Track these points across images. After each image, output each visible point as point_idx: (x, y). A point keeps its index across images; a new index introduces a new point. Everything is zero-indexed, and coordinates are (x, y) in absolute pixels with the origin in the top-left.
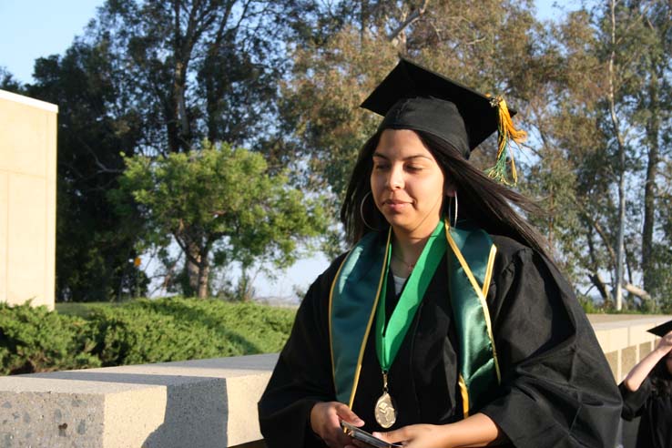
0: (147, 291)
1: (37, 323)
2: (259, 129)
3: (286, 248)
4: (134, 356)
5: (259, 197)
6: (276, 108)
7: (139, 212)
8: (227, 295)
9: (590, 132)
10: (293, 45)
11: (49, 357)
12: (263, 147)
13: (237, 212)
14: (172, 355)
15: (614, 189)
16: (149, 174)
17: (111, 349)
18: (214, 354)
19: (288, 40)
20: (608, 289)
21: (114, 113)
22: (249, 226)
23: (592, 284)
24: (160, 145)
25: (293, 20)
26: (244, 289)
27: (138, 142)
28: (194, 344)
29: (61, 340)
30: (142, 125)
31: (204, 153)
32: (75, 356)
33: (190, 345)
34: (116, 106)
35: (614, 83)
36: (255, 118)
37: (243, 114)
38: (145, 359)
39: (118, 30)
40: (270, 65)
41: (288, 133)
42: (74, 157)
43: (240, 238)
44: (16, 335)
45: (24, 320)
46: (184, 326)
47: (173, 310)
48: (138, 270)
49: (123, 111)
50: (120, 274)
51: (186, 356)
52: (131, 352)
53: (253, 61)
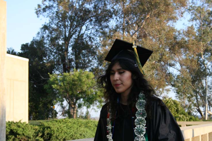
0: (57, 116)
1: (23, 128)
2: (91, 65)
3: (100, 102)
4: (54, 138)
5: (92, 86)
6: (97, 58)
7: (54, 91)
8: (82, 117)
9: (195, 64)
10: (102, 39)
11: (27, 138)
12: (93, 70)
13: (85, 91)
14: (66, 137)
15: (204, 81)
16: (57, 80)
17: (47, 136)
18: (79, 136)
19: (99, 36)
20: (203, 113)
21: (46, 61)
22: (89, 95)
23: (198, 112)
24: (60, 70)
25: (101, 31)
26: (88, 115)
27: (53, 70)
28: (73, 133)
29: (31, 133)
30: (55, 64)
31: (74, 73)
32: (35, 138)
33: (71, 134)
34: (46, 59)
35: (203, 48)
36: (90, 61)
37: (86, 60)
38: (57, 138)
39: (46, 35)
40: (94, 45)
41: (100, 66)
42: (34, 75)
43: (86, 99)
44: (17, 132)
45: (19, 127)
46: (69, 128)
47: (66, 123)
48: (54, 110)
49: (49, 60)
50: (48, 111)
51: (70, 137)
52: (53, 136)
53: (89, 44)
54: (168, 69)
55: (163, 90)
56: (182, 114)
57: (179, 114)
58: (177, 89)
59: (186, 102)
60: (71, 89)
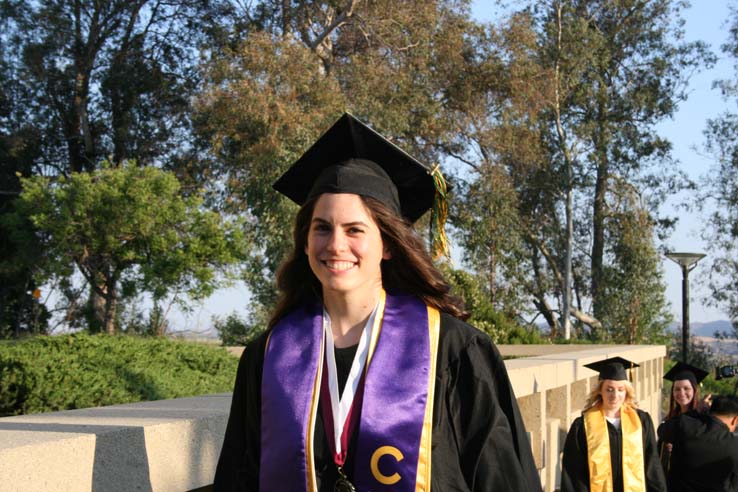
0: (47, 326)
2: (173, 146)
3: (202, 277)
4: (33, 401)
5: (172, 221)
6: (190, 122)
7: (38, 238)
8: (137, 329)
9: (533, 146)
10: (208, 54)
12: (175, 165)
13: (147, 238)
14: (78, 398)
15: (561, 207)
16: (48, 196)
17: (9, 393)
18: (124, 396)
19: (202, 46)
20: (556, 316)
21: (8, 127)
22: (161, 252)
23: (538, 312)
24: (60, 164)
25: (207, 25)
26: (157, 323)
27: (35, 161)
28: (101, 386)
30: (40, 142)
31: (109, 172)
33: (96, 387)
34: (10, 121)
36: (165, 134)
37: (153, 129)
38: (46, 404)
39: (10, 36)
40: (182, 74)
41: (203, 149)
43: (152, 266)
46: (89, 366)
47: (78, 348)
48: (37, 302)
49: (19, 126)
50: (17, 307)
51: (93, 399)
52: (31, 396)
53: (163, 69)
54: (437, 162)
56: (483, 320)
57: (475, 319)
58: (467, 233)
59: (500, 278)
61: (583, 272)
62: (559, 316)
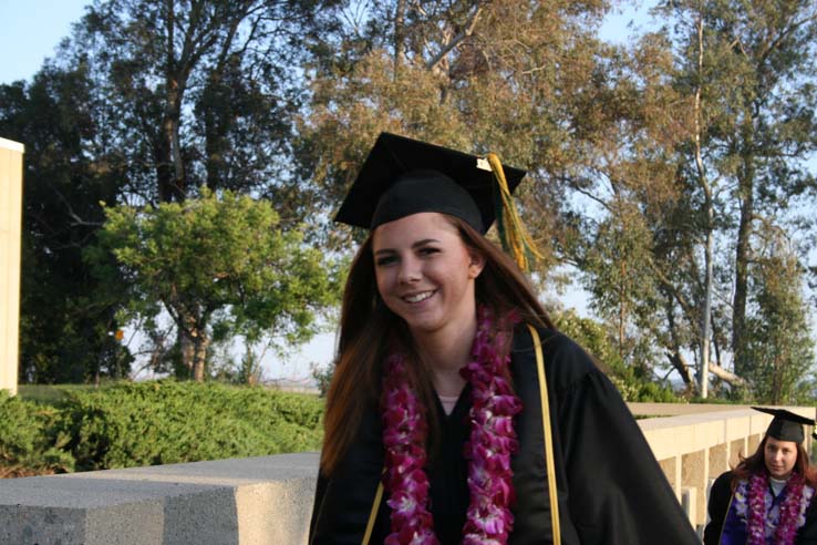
0: (130, 371)
2: (269, 174)
3: (302, 320)
4: (115, 453)
5: (269, 257)
6: (291, 148)
7: (122, 274)
8: (228, 376)
9: (670, 181)
10: (313, 73)
11: (12, 453)
12: (275, 196)
13: (241, 274)
14: (162, 451)
15: (699, 251)
16: (134, 228)
17: (88, 444)
18: (213, 451)
19: (305, 65)
20: (692, 372)
21: (92, 151)
22: (256, 292)
23: (672, 367)
24: (148, 192)
25: (312, 42)
26: (250, 369)
27: (120, 189)
28: (190, 438)
29: (26, 432)
30: (126, 168)
31: (201, 203)
33: (184, 439)
34: (95, 145)
35: (700, 123)
36: (264, 161)
37: (250, 156)
38: (129, 456)
39: (97, 52)
40: (283, 96)
41: (304, 179)
42: (43, 206)
43: (245, 307)
46: (177, 416)
47: (165, 396)
48: (119, 344)
49: (104, 150)
50: (98, 350)
51: (180, 453)
53: (262, 91)
54: (564, 199)
55: (544, 278)
58: (595, 277)
59: (631, 327)
60: (189, 267)
61: (724, 324)
62: (695, 372)
